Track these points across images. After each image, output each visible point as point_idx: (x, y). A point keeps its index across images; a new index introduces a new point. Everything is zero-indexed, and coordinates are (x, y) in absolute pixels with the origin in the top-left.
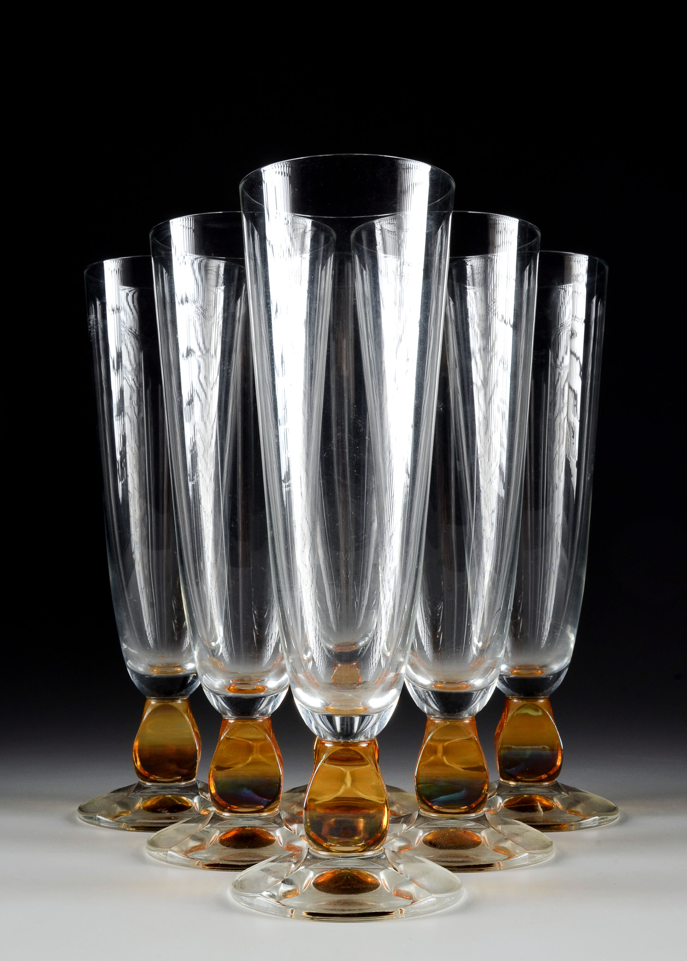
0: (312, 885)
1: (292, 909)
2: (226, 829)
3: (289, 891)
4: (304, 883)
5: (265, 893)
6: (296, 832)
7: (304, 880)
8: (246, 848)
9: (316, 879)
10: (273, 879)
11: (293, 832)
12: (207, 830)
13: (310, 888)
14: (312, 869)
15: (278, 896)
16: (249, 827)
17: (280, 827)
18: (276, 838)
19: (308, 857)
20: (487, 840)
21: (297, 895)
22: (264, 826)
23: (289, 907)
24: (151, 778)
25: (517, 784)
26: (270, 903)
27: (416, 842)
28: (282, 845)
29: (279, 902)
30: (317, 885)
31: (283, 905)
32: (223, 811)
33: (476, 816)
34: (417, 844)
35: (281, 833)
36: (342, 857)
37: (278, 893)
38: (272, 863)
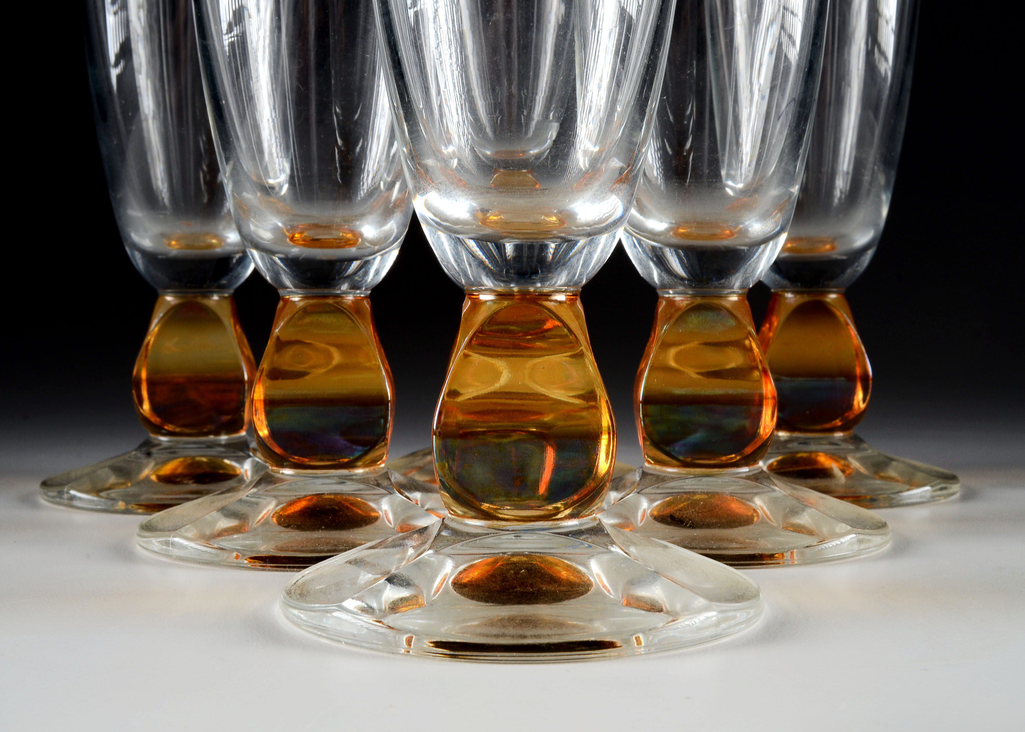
0: (451, 587)
1: (409, 635)
2: (289, 499)
3: (402, 599)
4: (433, 582)
5: (351, 604)
6: (419, 503)
7: (436, 576)
8: (322, 529)
9: (461, 573)
10: (370, 576)
11: (414, 503)
12: (248, 499)
13: (446, 592)
14: (449, 556)
15: (381, 610)
16: (330, 494)
17: (391, 493)
18: (381, 513)
19: (444, 533)
20: (768, 513)
21: (420, 606)
22: (360, 492)
23: (399, 631)
24: (166, 427)
25: (791, 437)
26: (363, 624)
27: (639, 519)
28: (391, 523)
29: (380, 622)
30: (459, 586)
31: (390, 627)
32: (282, 466)
33: (750, 471)
34: (641, 521)
35: (392, 506)
36: (512, 531)
37: (379, 603)
38: (370, 550)
